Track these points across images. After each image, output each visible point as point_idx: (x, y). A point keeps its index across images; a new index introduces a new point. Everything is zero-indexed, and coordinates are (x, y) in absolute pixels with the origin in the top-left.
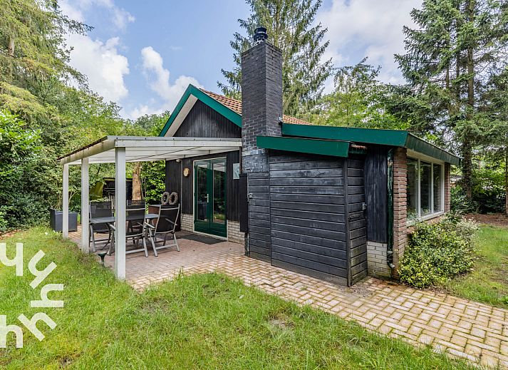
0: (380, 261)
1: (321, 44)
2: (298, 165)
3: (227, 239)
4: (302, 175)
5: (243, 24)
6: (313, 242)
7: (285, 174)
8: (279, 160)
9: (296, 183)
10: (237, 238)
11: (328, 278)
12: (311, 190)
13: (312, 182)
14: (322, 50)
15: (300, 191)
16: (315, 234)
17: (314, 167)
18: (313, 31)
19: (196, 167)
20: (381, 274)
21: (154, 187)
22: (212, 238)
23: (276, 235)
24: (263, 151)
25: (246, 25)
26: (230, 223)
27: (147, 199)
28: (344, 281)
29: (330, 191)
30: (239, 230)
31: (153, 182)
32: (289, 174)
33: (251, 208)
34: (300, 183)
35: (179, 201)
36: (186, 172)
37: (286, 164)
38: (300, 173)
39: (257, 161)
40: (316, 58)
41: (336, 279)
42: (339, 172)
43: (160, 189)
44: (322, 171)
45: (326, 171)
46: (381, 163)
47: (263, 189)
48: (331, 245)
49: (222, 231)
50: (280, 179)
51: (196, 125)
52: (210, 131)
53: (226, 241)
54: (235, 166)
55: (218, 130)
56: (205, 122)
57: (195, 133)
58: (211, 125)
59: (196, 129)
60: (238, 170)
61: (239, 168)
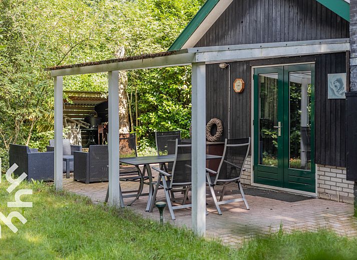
3: (315, 195)
10: (334, 193)
19: (257, 78)
21: (154, 109)
22: (287, 193)
26: (322, 169)
27: (141, 130)
30: (345, 176)
35: (224, 134)
36: (238, 86)
43: (165, 112)
49: (306, 182)
51: (259, 7)
52: (287, 21)
53: (312, 198)
54: (332, 78)
55: (301, 20)
56: (276, 5)
57: (256, 21)
58: (287, 9)
59: (259, 14)
60: (338, 84)
61: (339, 81)
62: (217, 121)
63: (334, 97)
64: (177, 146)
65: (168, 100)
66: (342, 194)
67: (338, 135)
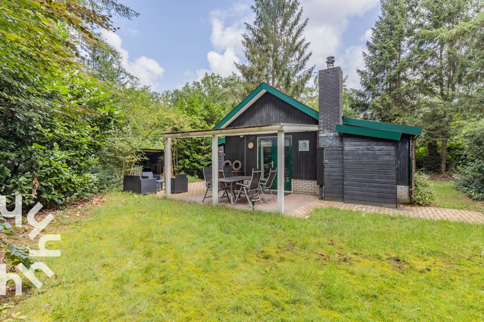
0: (404, 195)
1: (306, 53)
2: (366, 143)
3: (292, 192)
4: (368, 149)
5: (249, 27)
6: (375, 187)
7: (356, 148)
8: (352, 140)
9: (364, 154)
10: (301, 190)
11: (384, 206)
12: (374, 157)
13: (375, 153)
14: (307, 58)
15: (366, 158)
16: (376, 182)
17: (377, 145)
18: (300, 43)
20: (404, 202)
21: (187, 157)
23: (348, 185)
24: (337, 134)
25: (250, 28)
26: (295, 181)
28: (394, 205)
29: (387, 158)
31: (187, 153)
32: (359, 149)
33: (325, 169)
34: (367, 154)
36: (251, 145)
37: (357, 143)
38: (367, 148)
39: (332, 140)
40: (304, 64)
41: (389, 205)
42: (393, 148)
44: (382, 147)
45: (385, 147)
46: (406, 143)
47: (336, 157)
48: (387, 188)
49: (287, 187)
50: (352, 151)
51: (263, 111)
52: (278, 117)
53: (290, 193)
54: (301, 142)
55: (286, 117)
56: (272, 110)
57: (262, 117)
58: (279, 112)
59: (263, 114)
60: (304, 145)
61: (305, 144)
62: (239, 162)
63: (302, 150)
64: (253, 172)
65: (195, 153)
66: (305, 191)
67: (304, 166)
